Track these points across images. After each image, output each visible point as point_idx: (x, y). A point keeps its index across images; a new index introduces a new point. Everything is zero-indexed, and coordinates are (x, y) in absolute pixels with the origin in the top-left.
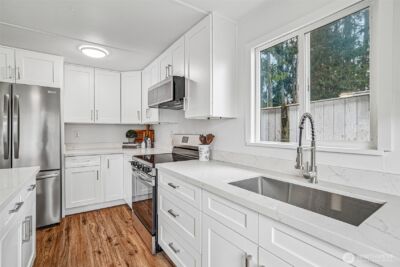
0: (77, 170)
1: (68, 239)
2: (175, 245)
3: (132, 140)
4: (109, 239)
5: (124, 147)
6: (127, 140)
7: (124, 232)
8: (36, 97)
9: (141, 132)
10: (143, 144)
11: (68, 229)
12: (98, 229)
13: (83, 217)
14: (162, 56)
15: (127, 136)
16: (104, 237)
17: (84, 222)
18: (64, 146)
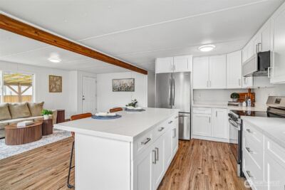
0: (199, 115)
1: (192, 149)
2: (251, 173)
3: (235, 100)
4: (212, 157)
5: (229, 105)
6: (231, 100)
7: (222, 157)
8: (182, 76)
9: (243, 95)
10: (244, 103)
11: (193, 145)
12: (207, 150)
13: (201, 142)
14: (254, 38)
15: (231, 97)
16: (210, 155)
17: (201, 144)
18: (192, 101)
